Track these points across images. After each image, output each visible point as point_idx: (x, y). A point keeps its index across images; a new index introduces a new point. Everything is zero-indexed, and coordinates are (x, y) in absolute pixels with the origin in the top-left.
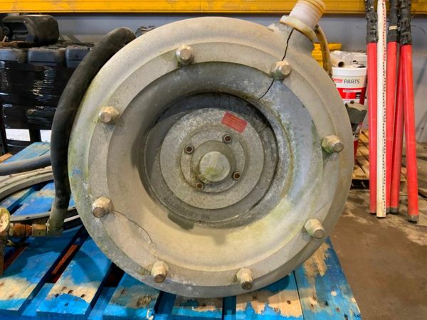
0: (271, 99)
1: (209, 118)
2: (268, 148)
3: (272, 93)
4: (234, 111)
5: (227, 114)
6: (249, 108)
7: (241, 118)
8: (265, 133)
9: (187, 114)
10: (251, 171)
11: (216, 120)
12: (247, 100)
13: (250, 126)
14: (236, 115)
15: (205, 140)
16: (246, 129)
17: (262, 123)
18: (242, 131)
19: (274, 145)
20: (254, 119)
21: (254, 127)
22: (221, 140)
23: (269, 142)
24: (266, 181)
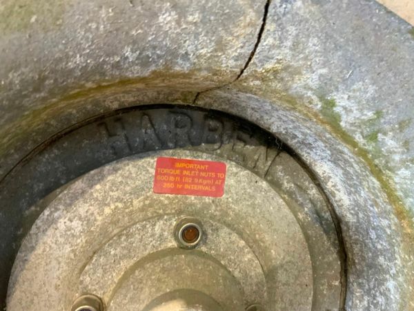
0: (285, 53)
1: (115, 194)
2: (302, 205)
3: (281, 27)
4: (177, 145)
5: (161, 164)
6: (212, 123)
7: (205, 157)
8: (279, 171)
9: (43, 209)
10: (287, 284)
11: (136, 192)
12: (200, 103)
13: (234, 170)
14: (186, 154)
15: (126, 264)
16: (230, 181)
17: (262, 149)
18: (219, 191)
19: (313, 192)
20: (240, 146)
21: (245, 167)
22: (173, 244)
23: (300, 187)
24: (330, 287)
